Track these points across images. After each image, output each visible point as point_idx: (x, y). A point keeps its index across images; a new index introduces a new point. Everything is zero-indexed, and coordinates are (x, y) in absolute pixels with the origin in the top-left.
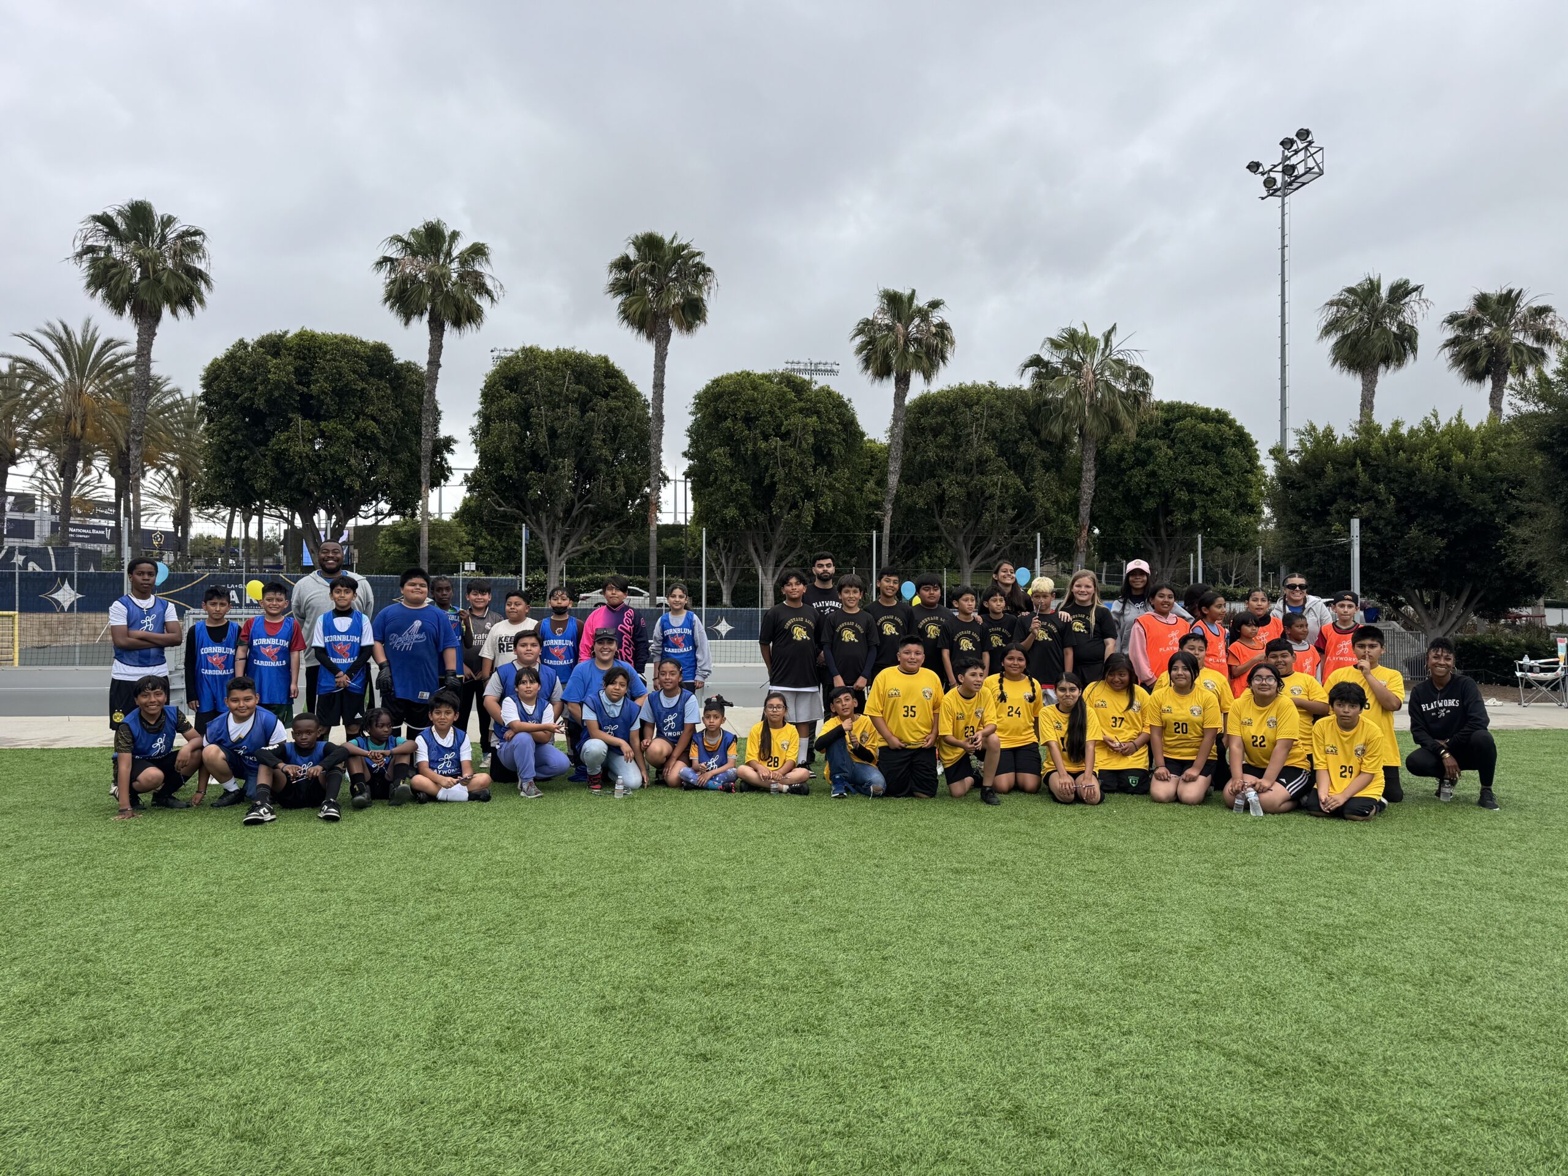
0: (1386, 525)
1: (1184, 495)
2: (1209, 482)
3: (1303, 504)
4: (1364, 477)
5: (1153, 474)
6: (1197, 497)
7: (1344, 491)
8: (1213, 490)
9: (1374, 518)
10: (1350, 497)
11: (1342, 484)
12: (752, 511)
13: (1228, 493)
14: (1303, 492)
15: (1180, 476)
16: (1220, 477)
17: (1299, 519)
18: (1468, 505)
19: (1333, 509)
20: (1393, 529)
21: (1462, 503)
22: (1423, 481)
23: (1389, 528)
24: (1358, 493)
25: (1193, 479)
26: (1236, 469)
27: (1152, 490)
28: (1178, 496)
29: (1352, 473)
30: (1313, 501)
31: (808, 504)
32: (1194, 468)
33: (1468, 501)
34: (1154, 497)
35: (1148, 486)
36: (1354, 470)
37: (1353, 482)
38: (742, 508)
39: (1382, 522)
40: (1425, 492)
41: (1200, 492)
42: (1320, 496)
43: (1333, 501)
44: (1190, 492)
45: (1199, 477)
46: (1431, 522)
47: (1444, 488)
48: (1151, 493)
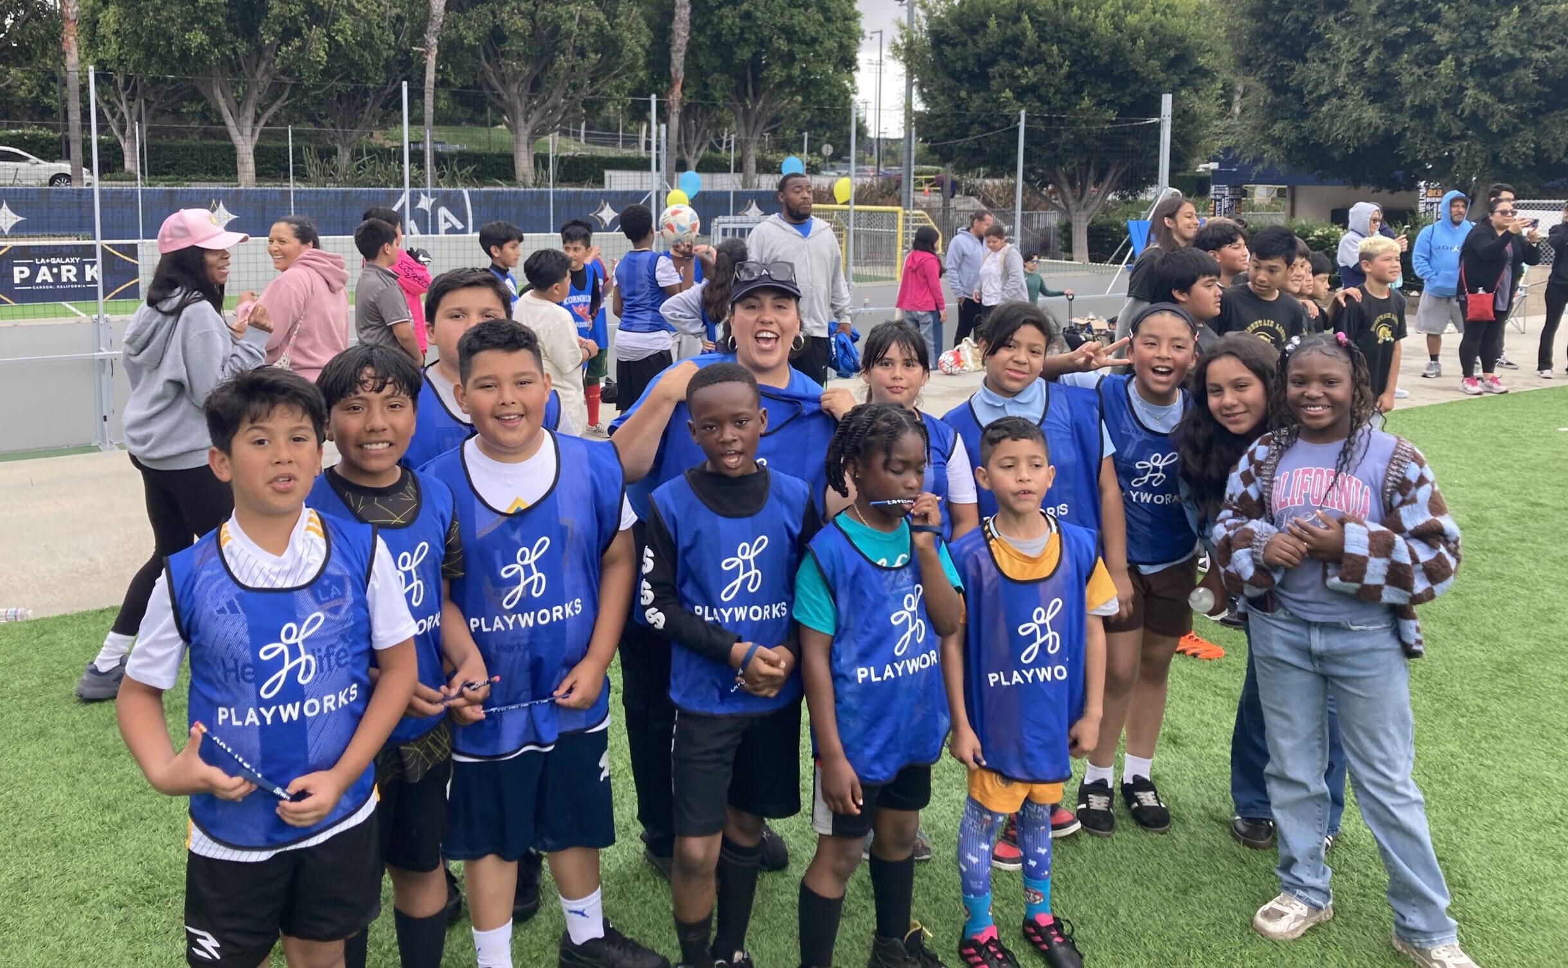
0: (1055, 93)
1: (782, 44)
2: (811, 30)
3: (959, 65)
4: (1031, 34)
5: (747, 16)
6: (797, 48)
7: (1007, 50)
8: (814, 40)
9: (1042, 84)
10: (1013, 57)
11: (1006, 42)
12: (228, 36)
13: (831, 44)
14: (959, 48)
15: (779, 21)
16: (821, 25)
17: (953, 83)
18: (1137, 73)
19: (993, 70)
20: (1062, 99)
21: (1133, 71)
22: (1097, 44)
23: (1058, 97)
24: (1024, 54)
25: (793, 26)
26: (839, 14)
27: (747, 36)
28: (776, 45)
29: (1016, 29)
30: (971, 61)
31: (317, 31)
32: (795, 11)
33: (1138, 69)
34: (748, 45)
35: (742, 30)
36: (1020, 25)
37: (1017, 41)
38: (212, 32)
39: (1052, 90)
40: (1098, 57)
41: (800, 42)
42: (979, 55)
43: (993, 63)
44: (790, 41)
45: (800, 23)
46: (1100, 91)
47: (1116, 51)
48: (746, 40)
